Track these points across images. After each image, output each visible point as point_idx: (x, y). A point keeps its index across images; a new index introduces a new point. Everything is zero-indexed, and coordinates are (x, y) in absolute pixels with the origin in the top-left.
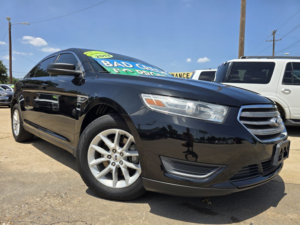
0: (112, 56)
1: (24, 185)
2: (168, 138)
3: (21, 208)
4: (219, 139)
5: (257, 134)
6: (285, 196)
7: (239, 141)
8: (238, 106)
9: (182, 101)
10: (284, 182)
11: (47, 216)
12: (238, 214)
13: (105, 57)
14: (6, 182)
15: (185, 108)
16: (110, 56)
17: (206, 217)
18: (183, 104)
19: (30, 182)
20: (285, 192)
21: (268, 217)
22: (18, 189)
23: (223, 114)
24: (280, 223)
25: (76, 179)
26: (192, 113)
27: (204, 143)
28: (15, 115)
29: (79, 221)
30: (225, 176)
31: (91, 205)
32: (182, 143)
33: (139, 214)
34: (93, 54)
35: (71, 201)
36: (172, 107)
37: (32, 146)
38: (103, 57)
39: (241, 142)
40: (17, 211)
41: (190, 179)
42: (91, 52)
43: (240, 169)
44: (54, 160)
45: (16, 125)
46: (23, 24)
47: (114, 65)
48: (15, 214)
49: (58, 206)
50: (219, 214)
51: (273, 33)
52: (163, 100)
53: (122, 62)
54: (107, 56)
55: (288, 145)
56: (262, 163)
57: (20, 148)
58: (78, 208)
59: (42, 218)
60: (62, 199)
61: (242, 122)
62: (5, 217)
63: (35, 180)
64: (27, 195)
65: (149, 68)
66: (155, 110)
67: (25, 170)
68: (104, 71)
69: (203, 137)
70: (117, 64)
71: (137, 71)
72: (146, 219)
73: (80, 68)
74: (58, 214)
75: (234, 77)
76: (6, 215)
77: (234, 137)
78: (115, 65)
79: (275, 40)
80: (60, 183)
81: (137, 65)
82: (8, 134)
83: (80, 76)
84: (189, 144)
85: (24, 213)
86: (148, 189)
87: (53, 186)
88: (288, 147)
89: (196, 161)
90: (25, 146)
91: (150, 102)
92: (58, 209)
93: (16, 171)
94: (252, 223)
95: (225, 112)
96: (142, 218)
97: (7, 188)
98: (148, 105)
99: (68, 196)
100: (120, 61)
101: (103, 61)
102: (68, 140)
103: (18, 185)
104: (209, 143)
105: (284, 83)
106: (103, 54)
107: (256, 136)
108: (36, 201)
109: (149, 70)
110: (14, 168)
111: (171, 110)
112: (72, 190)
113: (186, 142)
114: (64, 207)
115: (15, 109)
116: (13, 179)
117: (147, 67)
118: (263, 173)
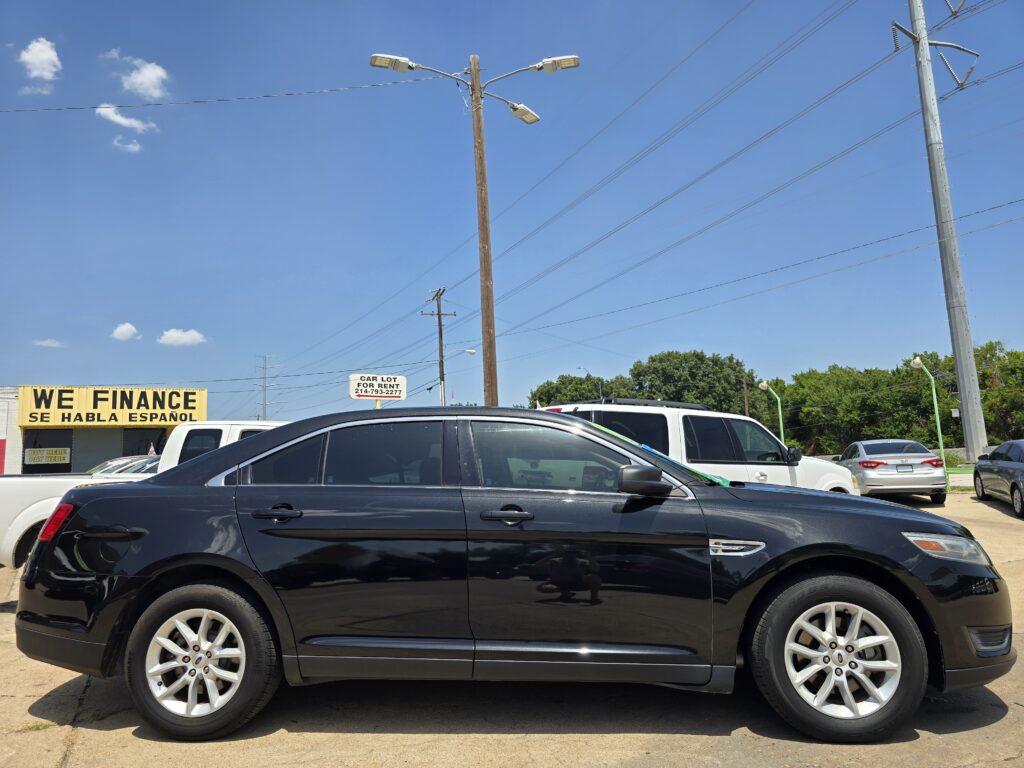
52: (939, 540)
79: (442, 313)
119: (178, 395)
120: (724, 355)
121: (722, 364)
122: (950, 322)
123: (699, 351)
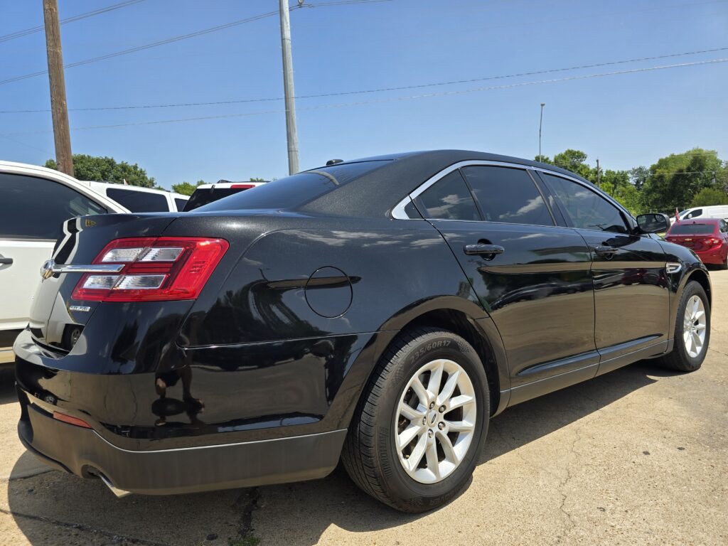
120: (131, 164)
121: (130, 171)
122: (289, 160)
123: (110, 158)
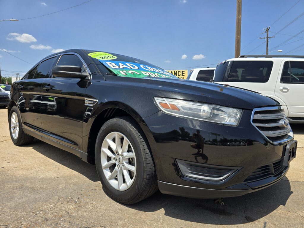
0: (116, 57)
1: (34, 191)
2: (180, 141)
3: (36, 215)
4: (231, 141)
5: (269, 136)
6: (292, 194)
7: (250, 143)
8: (250, 109)
9: (197, 105)
10: (289, 180)
11: (65, 222)
12: (251, 214)
13: (109, 59)
14: (14, 188)
15: (200, 112)
16: (114, 57)
17: (221, 217)
18: (198, 107)
19: (40, 187)
20: (291, 190)
21: (280, 215)
22: (29, 195)
23: (236, 117)
24: (292, 221)
25: (86, 183)
26: (207, 116)
27: (216, 145)
28: (13, 118)
29: (98, 226)
30: (238, 178)
31: (106, 209)
32: (192, 144)
33: (156, 217)
34: (97, 56)
35: (86, 206)
36: (187, 111)
37: (33, 149)
38: (108, 58)
39: (252, 143)
40: (33, 219)
41: (202, 180)
42: (95, 53)
43: (255, 170)
44: (58, 164)
45: (15, 128)
46: (12, 20)
47: (119, 67)
48: (31, 222)
49: (73, 212)
50: (234, 214)
51: (267, 30)
52: (177, 104)
53: (127, 64)
54: (111, 57)
55: (295, 146)
56: (274, 164)
57: (20, 152)
58: (94, 213)
59: (60, 224)
60: (76, 204)
61: (255, 125)
62: (22, 225)
63: (45, 186)
64: (39, 201)
65: (154, 69)
66: (170, 114)
67: (31, 175)
68: (111, 73)
69: (215, 139)
70: (122, 65)
71: (143, 72)
72: (163, 222)
73: (86, 70)
74: (75, 220)
75: (233, 76)
76: (23, 223)
77: (246, 139)
78: (121, 67)
79: (268, 37)
80: (70, 188)
81: (142, 66)
82: (5, 138)
83: (87, 78)
84: (199, 146)
85: (40, 220)
86: (163, 192)
87: (64, 191)
88: (295, 147)
89: (206, 163)
90: (25, 149)
91: (165, 105)
92: (74, 214)
93: (22, 177)
94: (266, 221)
95: (239, 115)
96: (159, 221)
97: (16, 194)
98: (162, 109)
99: (82, 201)
100: (125, 62)
101: (108, 63)
102: (75, 144)
103: (28, 191)
104: (222, 145)
105: (282, 82)
106: (107, 55)
107: (268, 137)
108: (50, 207)
109: (154, 71)
110: (19, 173)
111: (185, 114)
112: (84, 194)
113: (196, 144)
114: (80, 212)
115: (13, 111)
116: (21, 185)
117: (152, 68)
118: (274, 173)
119: (180, 72)
